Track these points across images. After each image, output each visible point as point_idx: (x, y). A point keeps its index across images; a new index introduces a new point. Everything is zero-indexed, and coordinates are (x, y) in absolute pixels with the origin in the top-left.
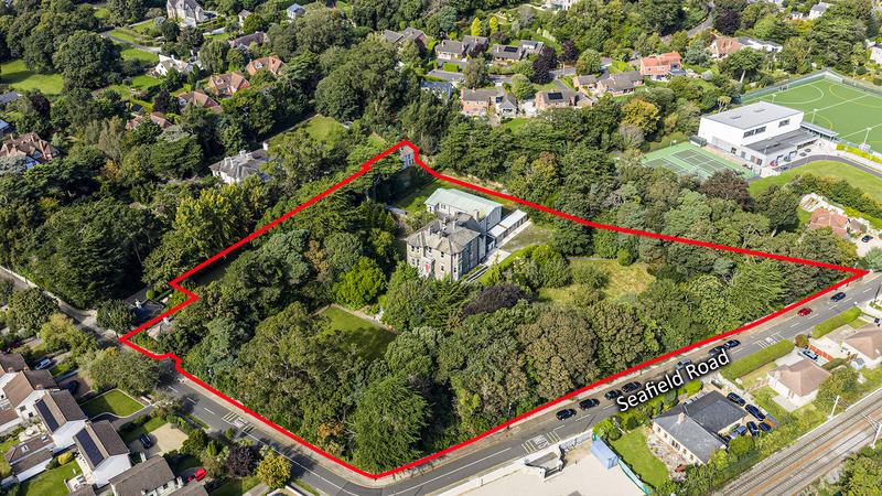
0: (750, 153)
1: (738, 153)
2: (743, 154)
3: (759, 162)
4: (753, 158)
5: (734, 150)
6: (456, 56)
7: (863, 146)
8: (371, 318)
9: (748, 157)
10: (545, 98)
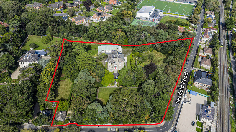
0: (151, 18)
1: (148, 19)
2: (150, 19)
3: (154, 20)
4: (152, 20)
5: (147, 19)
6: (56, 9)
7: (169, 12)
8: (113, 86)
9: (151, 19)
10: (97, 15)
